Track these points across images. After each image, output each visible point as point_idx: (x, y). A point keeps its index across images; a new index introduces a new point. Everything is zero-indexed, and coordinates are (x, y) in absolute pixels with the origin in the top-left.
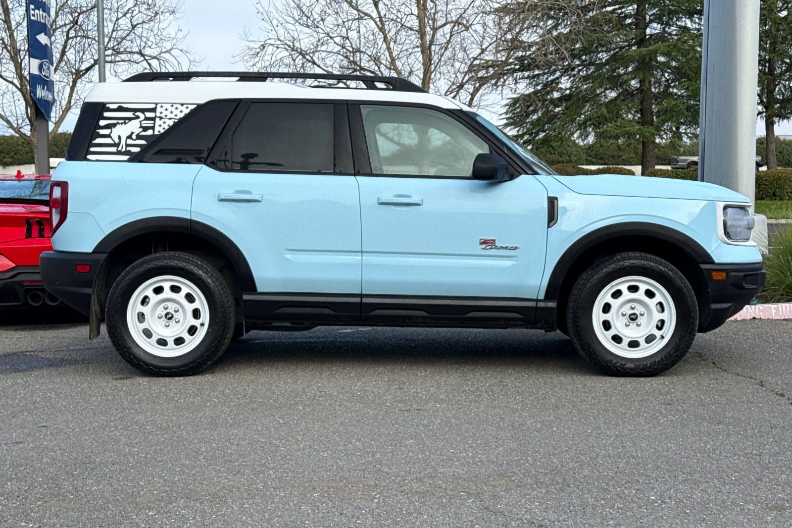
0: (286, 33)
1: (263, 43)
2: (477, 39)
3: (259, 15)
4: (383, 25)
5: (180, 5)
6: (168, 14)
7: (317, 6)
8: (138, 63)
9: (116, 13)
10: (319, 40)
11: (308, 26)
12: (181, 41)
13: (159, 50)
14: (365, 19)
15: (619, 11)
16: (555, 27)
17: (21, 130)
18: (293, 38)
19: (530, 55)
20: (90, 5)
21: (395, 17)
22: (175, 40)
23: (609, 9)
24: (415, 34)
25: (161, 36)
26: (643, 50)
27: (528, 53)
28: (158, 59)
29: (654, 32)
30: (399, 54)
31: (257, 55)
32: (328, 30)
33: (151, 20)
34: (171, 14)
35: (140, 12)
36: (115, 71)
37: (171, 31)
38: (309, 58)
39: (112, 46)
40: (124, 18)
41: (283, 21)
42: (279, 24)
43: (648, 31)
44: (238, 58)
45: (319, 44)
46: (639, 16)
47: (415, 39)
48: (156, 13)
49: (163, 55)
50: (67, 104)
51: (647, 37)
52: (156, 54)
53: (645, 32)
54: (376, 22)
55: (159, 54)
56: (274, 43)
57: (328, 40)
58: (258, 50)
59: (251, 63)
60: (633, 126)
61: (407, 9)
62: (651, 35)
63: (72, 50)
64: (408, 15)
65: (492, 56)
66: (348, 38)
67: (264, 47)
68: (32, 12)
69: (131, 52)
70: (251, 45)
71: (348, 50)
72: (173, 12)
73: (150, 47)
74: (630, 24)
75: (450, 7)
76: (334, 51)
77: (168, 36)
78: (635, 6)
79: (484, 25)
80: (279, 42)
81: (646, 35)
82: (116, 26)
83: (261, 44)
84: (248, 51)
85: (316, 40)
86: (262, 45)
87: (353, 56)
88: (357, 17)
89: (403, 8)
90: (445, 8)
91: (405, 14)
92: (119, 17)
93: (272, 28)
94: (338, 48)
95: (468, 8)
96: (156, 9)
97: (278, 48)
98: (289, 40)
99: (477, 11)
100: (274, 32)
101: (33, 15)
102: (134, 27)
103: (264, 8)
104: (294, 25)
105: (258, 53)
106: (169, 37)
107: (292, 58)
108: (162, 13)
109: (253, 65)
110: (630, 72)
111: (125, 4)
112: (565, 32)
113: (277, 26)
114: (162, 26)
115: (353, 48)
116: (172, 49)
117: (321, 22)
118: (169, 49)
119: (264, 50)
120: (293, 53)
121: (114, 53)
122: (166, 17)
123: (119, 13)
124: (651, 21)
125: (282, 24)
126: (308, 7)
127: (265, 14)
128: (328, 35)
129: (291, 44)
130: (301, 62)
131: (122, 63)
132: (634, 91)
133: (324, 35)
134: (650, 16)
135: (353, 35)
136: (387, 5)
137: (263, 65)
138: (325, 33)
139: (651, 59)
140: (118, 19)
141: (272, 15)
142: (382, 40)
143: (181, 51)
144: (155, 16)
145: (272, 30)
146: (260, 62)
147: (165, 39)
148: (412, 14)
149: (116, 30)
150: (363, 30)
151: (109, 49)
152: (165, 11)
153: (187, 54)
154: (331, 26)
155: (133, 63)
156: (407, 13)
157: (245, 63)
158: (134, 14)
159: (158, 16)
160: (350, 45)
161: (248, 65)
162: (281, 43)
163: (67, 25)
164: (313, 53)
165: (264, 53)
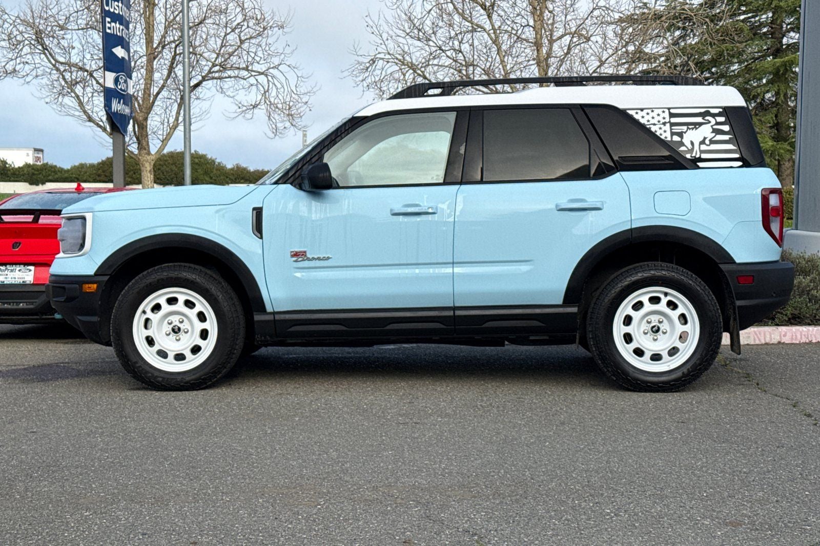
0: (396, 47)
1: (373, 57)
2: (596, 50)
3: (368, 29)
4: (497, 37)
5: (289, 20)
6: (277, 29)
7: (428, 18)
8: (245, 79)
9: (225, 29)
10: (431, 54)
11: (419, 39)
12: (289, 55)
13: (267, 66)
14: (479, 32)
15: (753, 20)
16: (683, 37)
17: (128, 148)
18: (404, 51)
19: (655, 67)
20: (197, 21)
21: (510, 29)
22: (283, 56)
23: (742, 17)
24: (530, 46)
25: (269, 52)
26: (778, 61)
27: (654, 65)
28: (266, 76)
29: (791, 41)
30: (513, 67)
31: (367, 69)
32: (441, 43)
33: (259, 35)
34: (279, 29)
35: (248, 27)
36: (221, 88)
37: (279, 47)
38: (420, 73)
39: (220, 62)
40: (232, 33)
41: (394, 34)
42: (389, 38)
43: (785, 41)
44: (346, 74)
45: (431, 57)
46: (774, 24)
47: (529, 52)
48: (265, 29)
49: (271, 71)
50: (174, 122)
51: (784, 47)
52: (264, 69)
53: (781, 42)
54: (489, 35)
55: (267, 70)
56: (384, 57)
57: (440, 54)
58: (368, 65)
59: (361, 78)
60: (766, 142)
61: (524, 20)
62: (788, 45)
63: (180, 67)
64: (524, 27)
65: (612, 69)
66: (460, 51)
67: (374, 62)
68: (108, 25)
69: (239, 68)
70: (361, 59)
71: (461, 64)
72: (282, 27)
73: (258, 63)
74: (764, 33)
75: (569, 17)
76: (446, 64)
77: (276, 51)
78: (770, 15)
79: (605, 36)
80: (388, 56)
81: (783, 45)
82: (224, 42)
83: (370, 58)
84: (357, 66)
85: (428, 53)
86: (372, 60)
87: (466, 70)
88: (470, 28)
89: (518, 19)
90: (564, 19)
91: (522, 26)
92: (228, 32)
93: (382, 42)
94: (449, 62)
95: (587, 18)
96: (265, 24)
97: (388, 62)
98: (399, 54)
99: (596, 21)
100: (383, 46)
101: (109, 28)
102: (242, 42)
103: (373, 22)
104: (404, 38)
105: (368, 68)
106: (277, 53)
107: (402, 72)
108: (271, 28)
109: (362, 81)
110: (764, 84)
111: (234, 19)
112: (693, 43)
113: (387, 39)
114: (270, 41)
115: (466, 62)
116: (281, 64)
117: (433, 35)
118: (277, 64)
119: (374, 65)
120: (403, 67)
121: (221, 69)
122: (274, 31)
123: (228, 28)
124: (788, 31)
125: (391, 37)
126: (419, 19)
127: (374, 28)
128: (440, 49)
129: (400, 57)
130: (412, 77)
131: (229, 79)
132: (769, 104)
133: (436, 48)
134: (788, 25)
135: (466, 47)
136: (502, 16)
137: (373, 80)
138: (437, 46)
139: (786, 70)
140: (226, 34)
141: (382, 28)
142: (496, 52)
143: (289, 66)
144: (264, 31)
145: (381, 44)
146: (370, 77)
147: (273, 54)
148: (528, 25)
149: (225, 45)
150: (476, 43)
151: (217, 65)
152: (274, 26)
153: (295, 70)
154: (444, 39)
155: (241, 80)
156: (523, 25)
157: (354, 78)
158: (243, 29)
159: (266, 32)
160: (462, 58)
161: (357, 80)
162: (392, 58)
163: (176, 41)
164: (425, 67)
165: (374, 67)
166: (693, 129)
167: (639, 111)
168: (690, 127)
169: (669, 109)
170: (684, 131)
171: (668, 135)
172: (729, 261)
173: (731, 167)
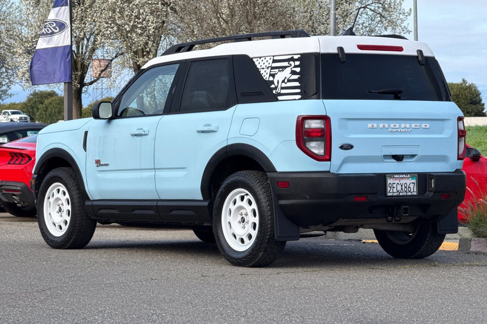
166: (281, 71)
167: (259, 59)
168: (280, 70)
169: (274, 56)
170: (276, 73)
171: (267, 76)
172: (273, 171)
173: (295, 100)
